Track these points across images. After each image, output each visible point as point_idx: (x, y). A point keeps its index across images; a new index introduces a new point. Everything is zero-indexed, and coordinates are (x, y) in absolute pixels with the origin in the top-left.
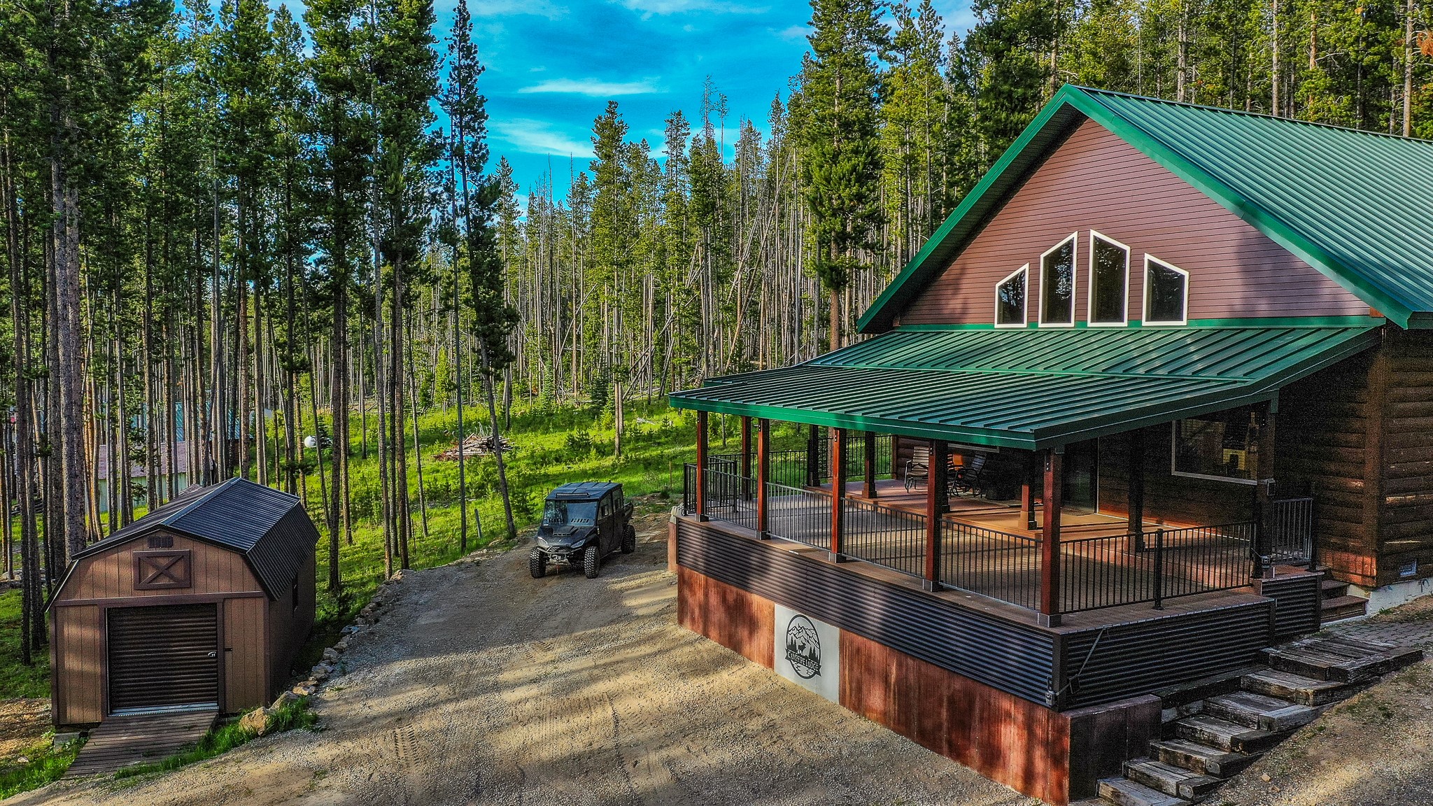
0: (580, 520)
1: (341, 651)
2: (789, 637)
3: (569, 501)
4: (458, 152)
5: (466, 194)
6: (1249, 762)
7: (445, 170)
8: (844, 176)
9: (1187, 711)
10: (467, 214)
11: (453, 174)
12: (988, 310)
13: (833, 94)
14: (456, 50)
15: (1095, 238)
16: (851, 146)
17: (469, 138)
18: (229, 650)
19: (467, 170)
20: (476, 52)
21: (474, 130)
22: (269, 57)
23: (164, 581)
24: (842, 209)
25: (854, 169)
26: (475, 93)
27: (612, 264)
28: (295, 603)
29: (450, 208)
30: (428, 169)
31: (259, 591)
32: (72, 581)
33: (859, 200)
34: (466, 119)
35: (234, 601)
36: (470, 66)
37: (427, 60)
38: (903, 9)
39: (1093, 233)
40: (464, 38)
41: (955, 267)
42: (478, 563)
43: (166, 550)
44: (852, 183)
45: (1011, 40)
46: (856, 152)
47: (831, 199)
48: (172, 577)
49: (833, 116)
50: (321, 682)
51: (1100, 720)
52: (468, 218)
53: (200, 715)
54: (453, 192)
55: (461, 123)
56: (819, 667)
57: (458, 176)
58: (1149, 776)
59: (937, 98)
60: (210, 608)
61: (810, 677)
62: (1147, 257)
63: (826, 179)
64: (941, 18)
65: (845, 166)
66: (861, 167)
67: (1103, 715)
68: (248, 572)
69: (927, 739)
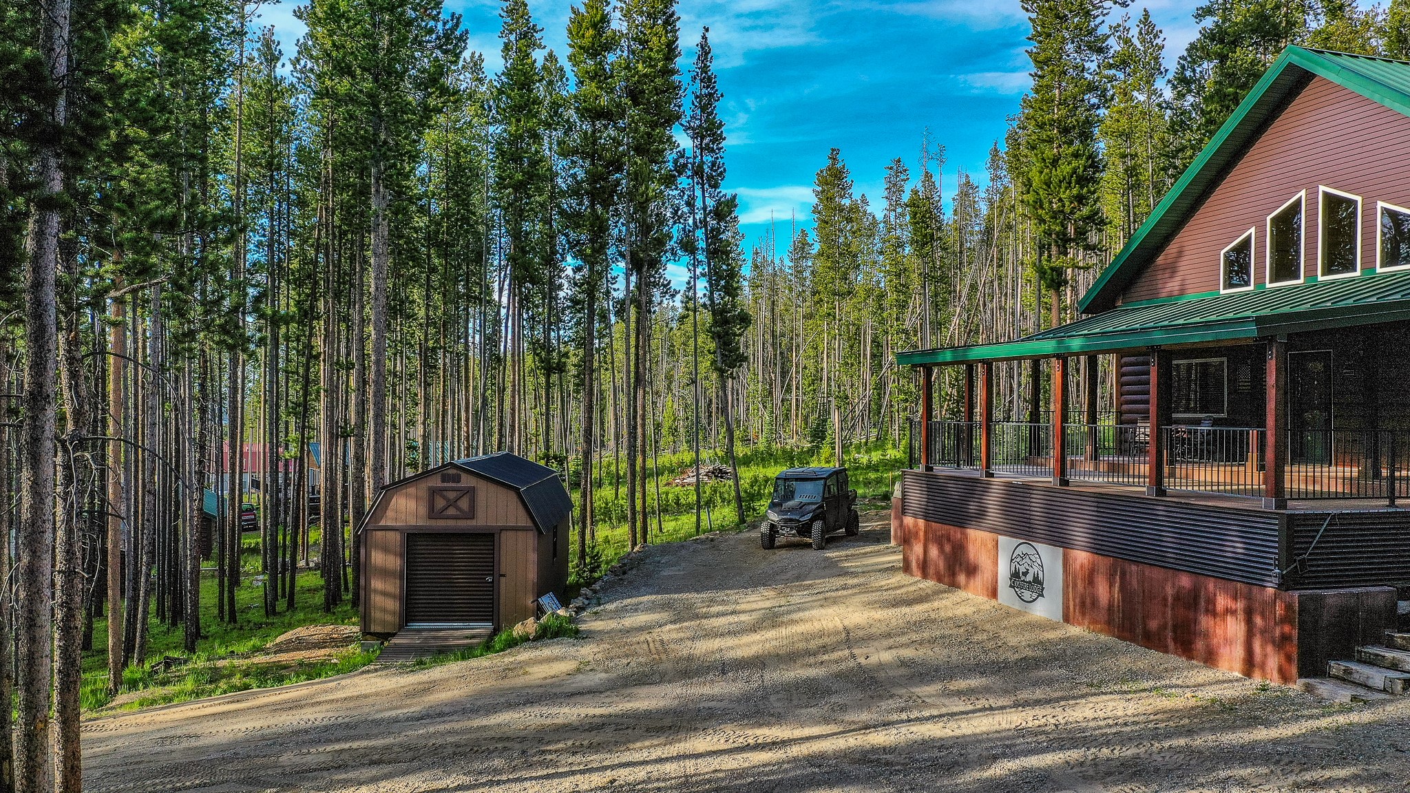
0: (808, 495)
1: (595, 592)
2: (1013, 565)
3: (797, 480)
4: (698, 172)
5: (705, 208)
7: (687, 187)
8: (1064, 178)
10: (706, 226)
11: (694, 190)
12: (1214, 283)
13: (1053, 101)
14: (698, 81)
15: (1325, 194)
16: (1071, 150)
17: (708, 159)
18: (504, 576)
19: (706, 186)
20: (715, 82)
21: (713, 151)
22: (540, 90)
23: (452, 511)
24: (1062, 211)
25: (1074, 171)
26: (714, 118)
27: (835, 294)
28: (555, 555)
29: (691, 221)
30: (671, 192)
31: (530, 524)
32: (380, 508)
33: (1080, 202)
34: (707, 140)
35: (510, 533)
36: (711, 95)
37: (674, 88)
38: (1121, 29)
39: (1322, 188)
40: (705, 69)
41: (1173, 247)
42: (712, 540)
43: (454, 485)
44: (1072, 185)
45: (1235, 43)
46: (1076, 155)
47: (1051, 203)
48: (458, 508)
49: (1052, 123)
50: (580, 609)
51: (1330, 601)
52: (706, 230)
53: (482, 628)
54: (694, 206)
55: (701, 144)
56: (1043, 589)
57: (698, 193)
58: (1384, 657)
59: (1159, 105)
60: (488, 538)
61: (1034, 600)
62: (1380, 204)
63: (1046, 184)
64: (1161, 31)
65: (1065, 169)
66: (1081, 169)
67: (1333, 596)
68: (520, 507)
69: (1151, 640)
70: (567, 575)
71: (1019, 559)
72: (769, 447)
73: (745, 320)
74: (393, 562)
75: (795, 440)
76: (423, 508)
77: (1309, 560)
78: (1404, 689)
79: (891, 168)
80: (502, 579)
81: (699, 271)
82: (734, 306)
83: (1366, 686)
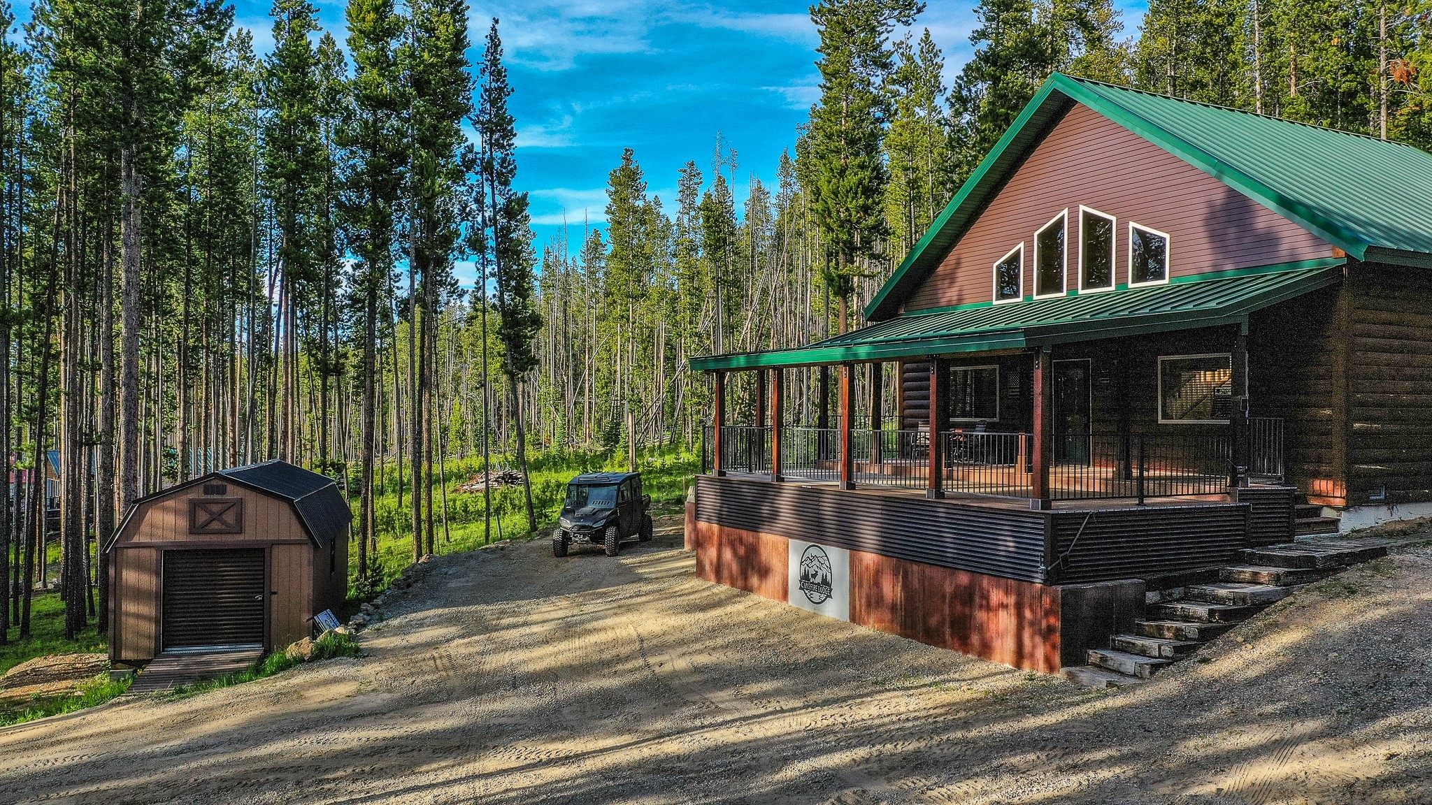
0: (601, 501)
1: (377, 607)
2: (803, 568)
3: (589, 486)
4: (487, 168)
5: (494, 206)
6: (1225, 629)
7: (475, 183)
8: (851, 189)
9: (1170, 595)
10: (495, 224)
11: (483, 187)
12: (987, 294)
13: (840, 113)
14: (487, 74)
15: (1084, 212)
16: (857, 161)
17: (498, 154)
18: (275, 593)
19: (496, 183)
20: (505, 76)
21: (503, 147)
22: (316, 74)
23: (216, 525)
24: (849, 221)
25: (860, 182)
26: (504, 113)
28: (333, 570)
29: (479, 219)
30: (458, 188)
31: (304, 537)
33: (866, 212)
34: (496, 136)
35: (282, 548)
36: (501, 89)
37: (463, 80)
38: (904, 46)
39: (1082, 208)
40: (495, 62)
41: (951, 258)
42: (502, 549)
43: (218, 497)
44: (859, 195)
45: (1007, 66)
46: (862, 167)
47: (838, 212)
48: (223, 523)
49: (839, 135)
50: (359, 627)
51: (1089, 595)
52: (496, 229)
53: (252, 651)
54: (483, 203)
55: (490, 140)
56: (831, 590)
57: (487, 189)
58: (1134, 644)
59: (938, 121)
60: (257, 555)
61: (823, 601)
62: (1132, 224)
63: (834, 193)
64: (940, 51)
65: (851, 180)
66: (867, 180)
67: (1091, 589)
68: (294, 518)
69: (932, 637)
70: (346, 589)
71: (809, 561)
72: (561, 451)
73: (536, 322)
74: (148, 581)
75: (589, 444)
76: (183, 523)
77: (1070, 556)
78: (1151, 673)
79: (685, 171)
80: (274, 597)
81: (488, 270)
82: (525, 307)
83: (1119, 672)
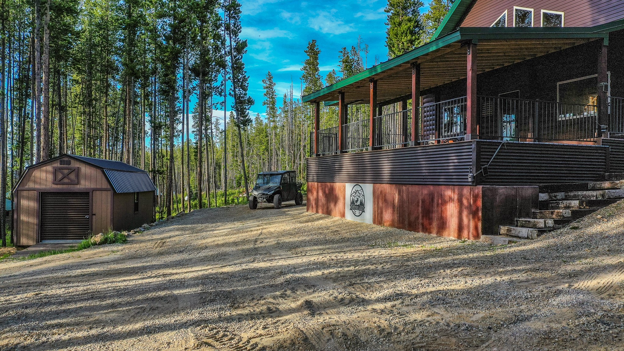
2: (352, 197)
5: (231, 46)
6: (590, 212)
8: (404, 31)
10: (231, 54)
11: (225, 37)
15: (516, 10)
16: (407, 18)
17: (232, 21)
18: (95, 215)
19: (232, 35)
23: (66, 180)
25: (409, 28)
28: (136, 210)
29: (223, 52)
31: (109, 187)
32: (25, 178)
33: (411, 43)
34: (231, 12)
35: (98, 192)
39: (515, 8)
43: (67, 166)
44: (408, 35)
46: (410, 20)
47: (398, 45)
48: (69, 179)
51: (501, 192)
52: (231, 57)
56: (364, 208)
58: (529, 222)
60: (86, 194)
61: (361, 215)
62: (542, 11)
65: (404, 27)
66: (412, 27)
68: (104, 178)
69: (412, 227)
71: (354, 194)
73: (250, 102)
76: (50, 177)
77: (488, 168)
78: (538, 236)
79: (342, 52)
80: (94, 217)
81: (228, 76)
82: (245, 94)
83: (518, 237)
